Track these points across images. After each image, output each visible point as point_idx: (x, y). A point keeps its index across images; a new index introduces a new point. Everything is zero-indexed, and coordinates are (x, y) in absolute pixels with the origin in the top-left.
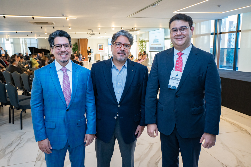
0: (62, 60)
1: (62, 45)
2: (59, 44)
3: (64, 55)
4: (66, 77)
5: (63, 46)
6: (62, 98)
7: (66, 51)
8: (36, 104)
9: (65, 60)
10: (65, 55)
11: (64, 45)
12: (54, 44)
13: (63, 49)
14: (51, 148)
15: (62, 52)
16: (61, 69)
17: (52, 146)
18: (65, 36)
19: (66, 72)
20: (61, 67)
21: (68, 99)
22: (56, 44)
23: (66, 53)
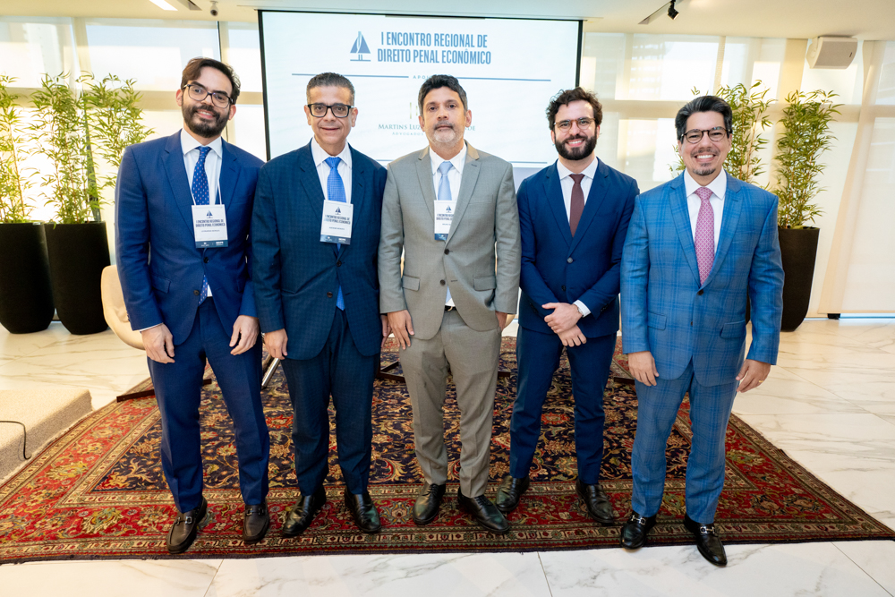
0: (701, 169)
1: (703, 132)
2: (696, 131)
3: (705, 157)
4: (706, 210)
5: (706, 134)
6: (692, 262)
7: (711, 145)
8: (636, 270)
9: (705, 169)
10: (711, 156)
11: (708, 131)
12: (685, 129)
13: (705, 141)
14: (657, 375)
15: (701, 151)
16: (696, 192)
17: (658, 371)
18: (716, 110)
19: (708, 199)
20: (697, 186)
21: (705, 266)
22: (691, 131)
23: (713, 150)
